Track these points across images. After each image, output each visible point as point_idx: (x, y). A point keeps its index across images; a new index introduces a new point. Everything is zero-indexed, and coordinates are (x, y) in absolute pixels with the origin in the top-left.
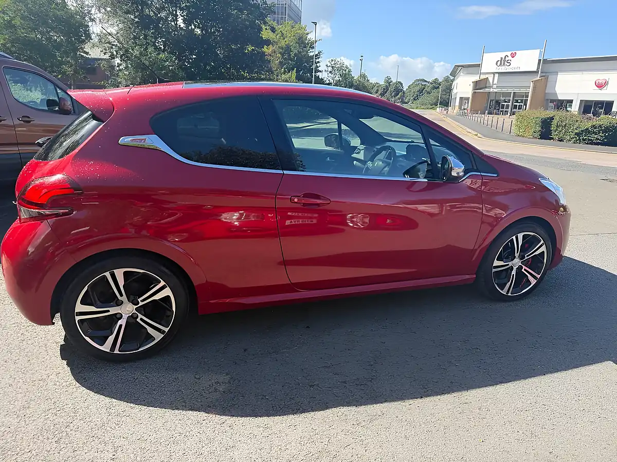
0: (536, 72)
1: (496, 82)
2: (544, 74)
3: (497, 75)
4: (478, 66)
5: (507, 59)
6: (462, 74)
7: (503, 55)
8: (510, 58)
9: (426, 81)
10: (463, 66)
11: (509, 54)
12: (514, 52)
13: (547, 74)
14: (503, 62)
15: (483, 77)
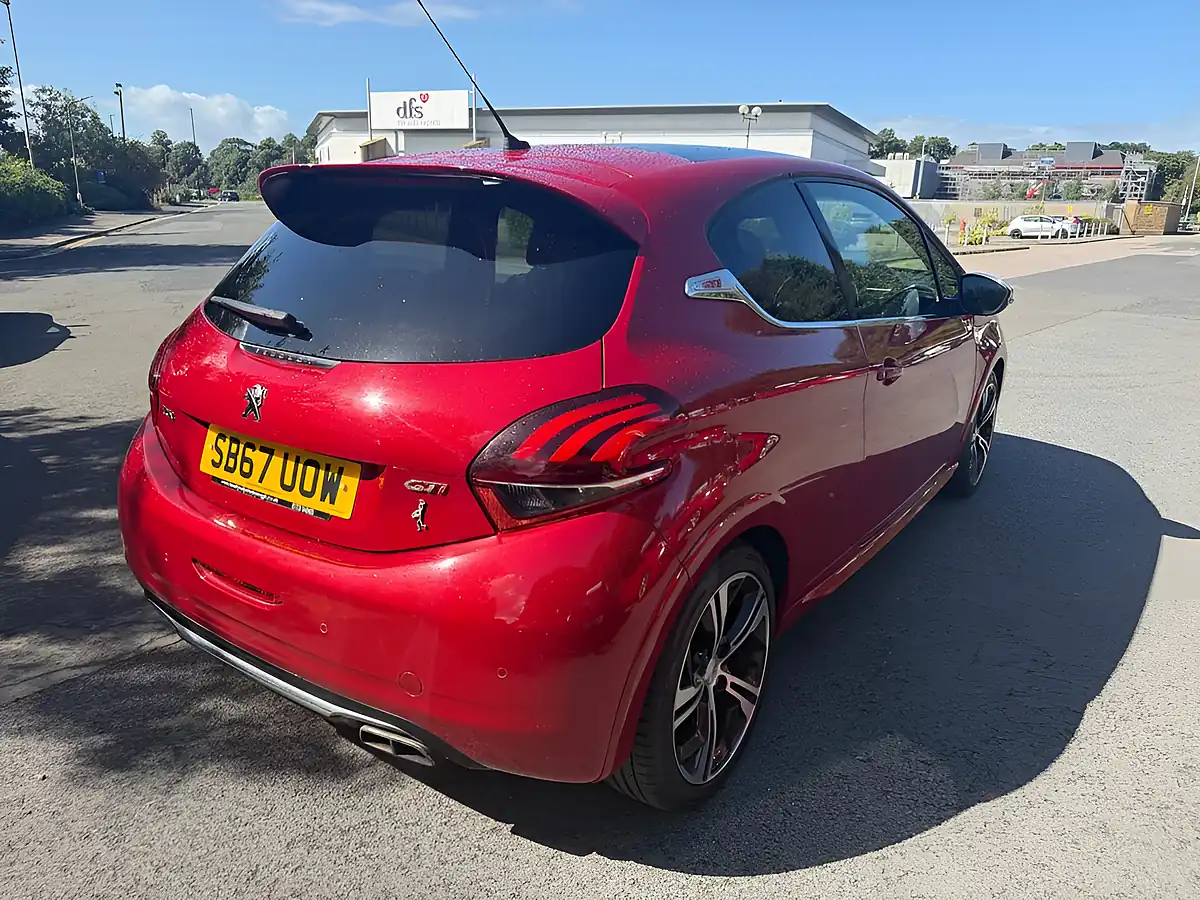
0: (470, 131)
1: (402, 147)
2: (482, 136)
3: (401, 136)
4: (364, 115)
5: (414, 105)
6: (335, 130)
7: (406, 96)
8: (419, 103)
9: (247, 144)
10: (334, 115)
11: (416, 95)
12: (424, 93)
13: (487, 135)
14: (407, 109)
15: (377, 137)
